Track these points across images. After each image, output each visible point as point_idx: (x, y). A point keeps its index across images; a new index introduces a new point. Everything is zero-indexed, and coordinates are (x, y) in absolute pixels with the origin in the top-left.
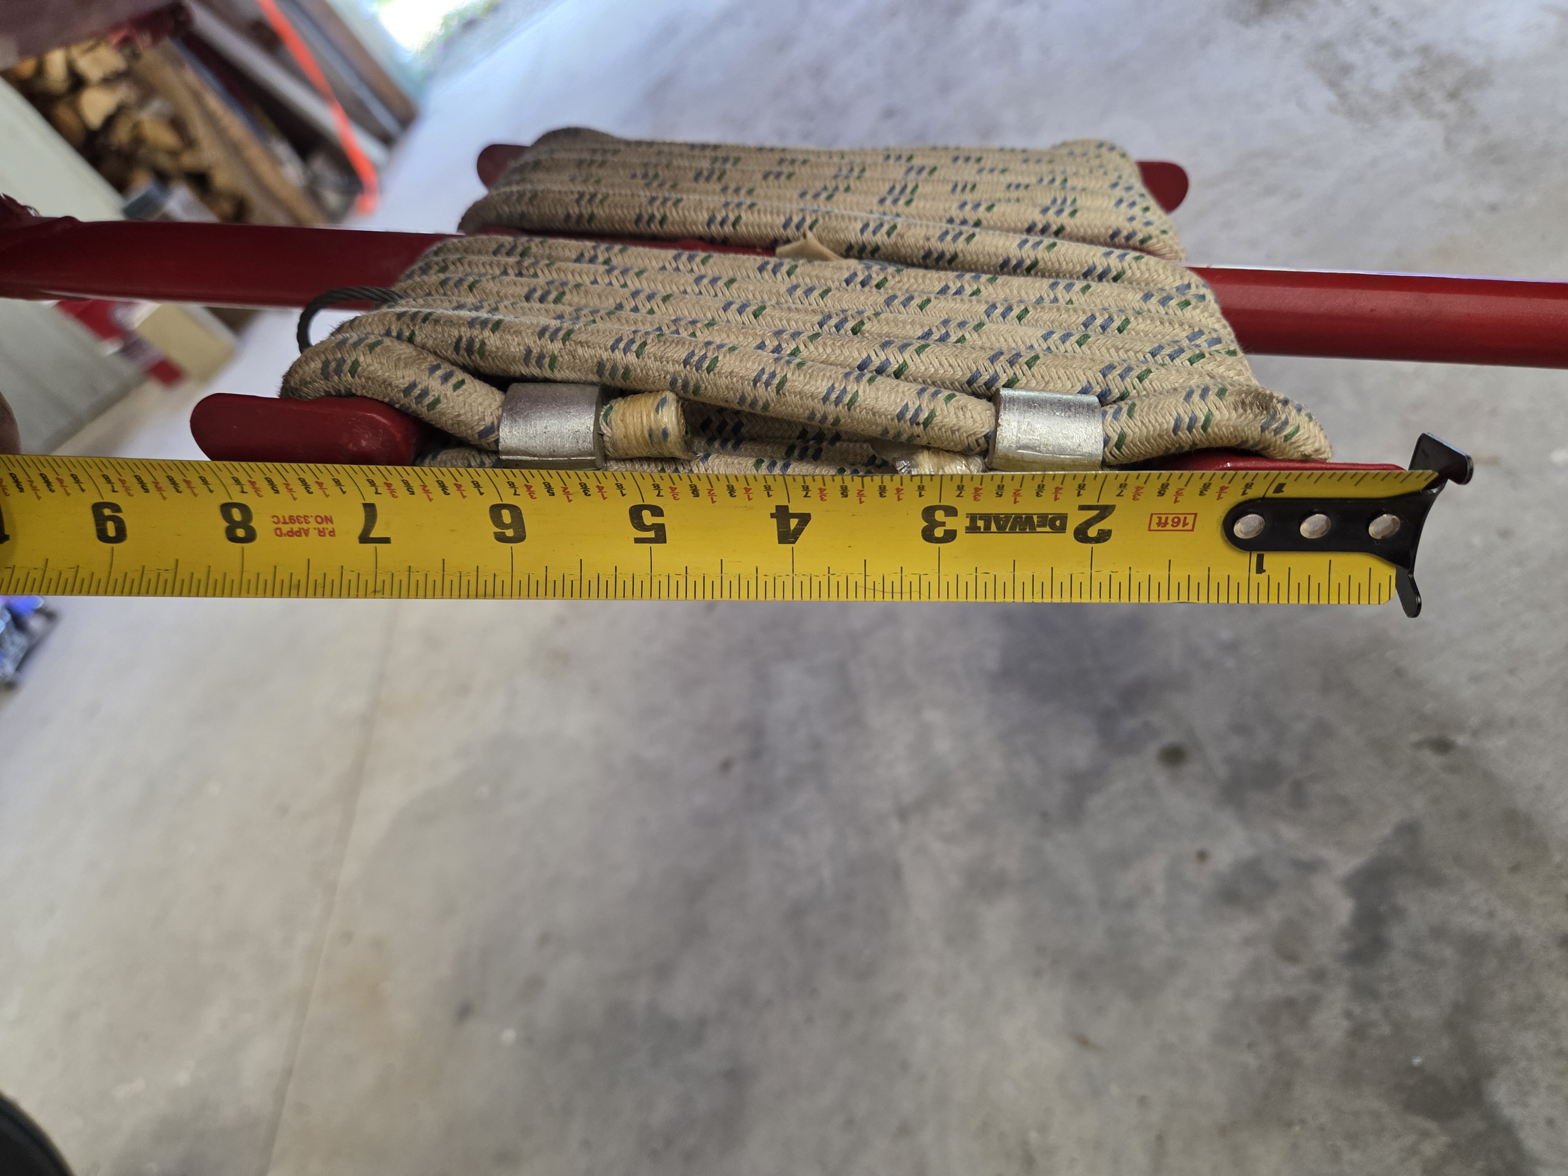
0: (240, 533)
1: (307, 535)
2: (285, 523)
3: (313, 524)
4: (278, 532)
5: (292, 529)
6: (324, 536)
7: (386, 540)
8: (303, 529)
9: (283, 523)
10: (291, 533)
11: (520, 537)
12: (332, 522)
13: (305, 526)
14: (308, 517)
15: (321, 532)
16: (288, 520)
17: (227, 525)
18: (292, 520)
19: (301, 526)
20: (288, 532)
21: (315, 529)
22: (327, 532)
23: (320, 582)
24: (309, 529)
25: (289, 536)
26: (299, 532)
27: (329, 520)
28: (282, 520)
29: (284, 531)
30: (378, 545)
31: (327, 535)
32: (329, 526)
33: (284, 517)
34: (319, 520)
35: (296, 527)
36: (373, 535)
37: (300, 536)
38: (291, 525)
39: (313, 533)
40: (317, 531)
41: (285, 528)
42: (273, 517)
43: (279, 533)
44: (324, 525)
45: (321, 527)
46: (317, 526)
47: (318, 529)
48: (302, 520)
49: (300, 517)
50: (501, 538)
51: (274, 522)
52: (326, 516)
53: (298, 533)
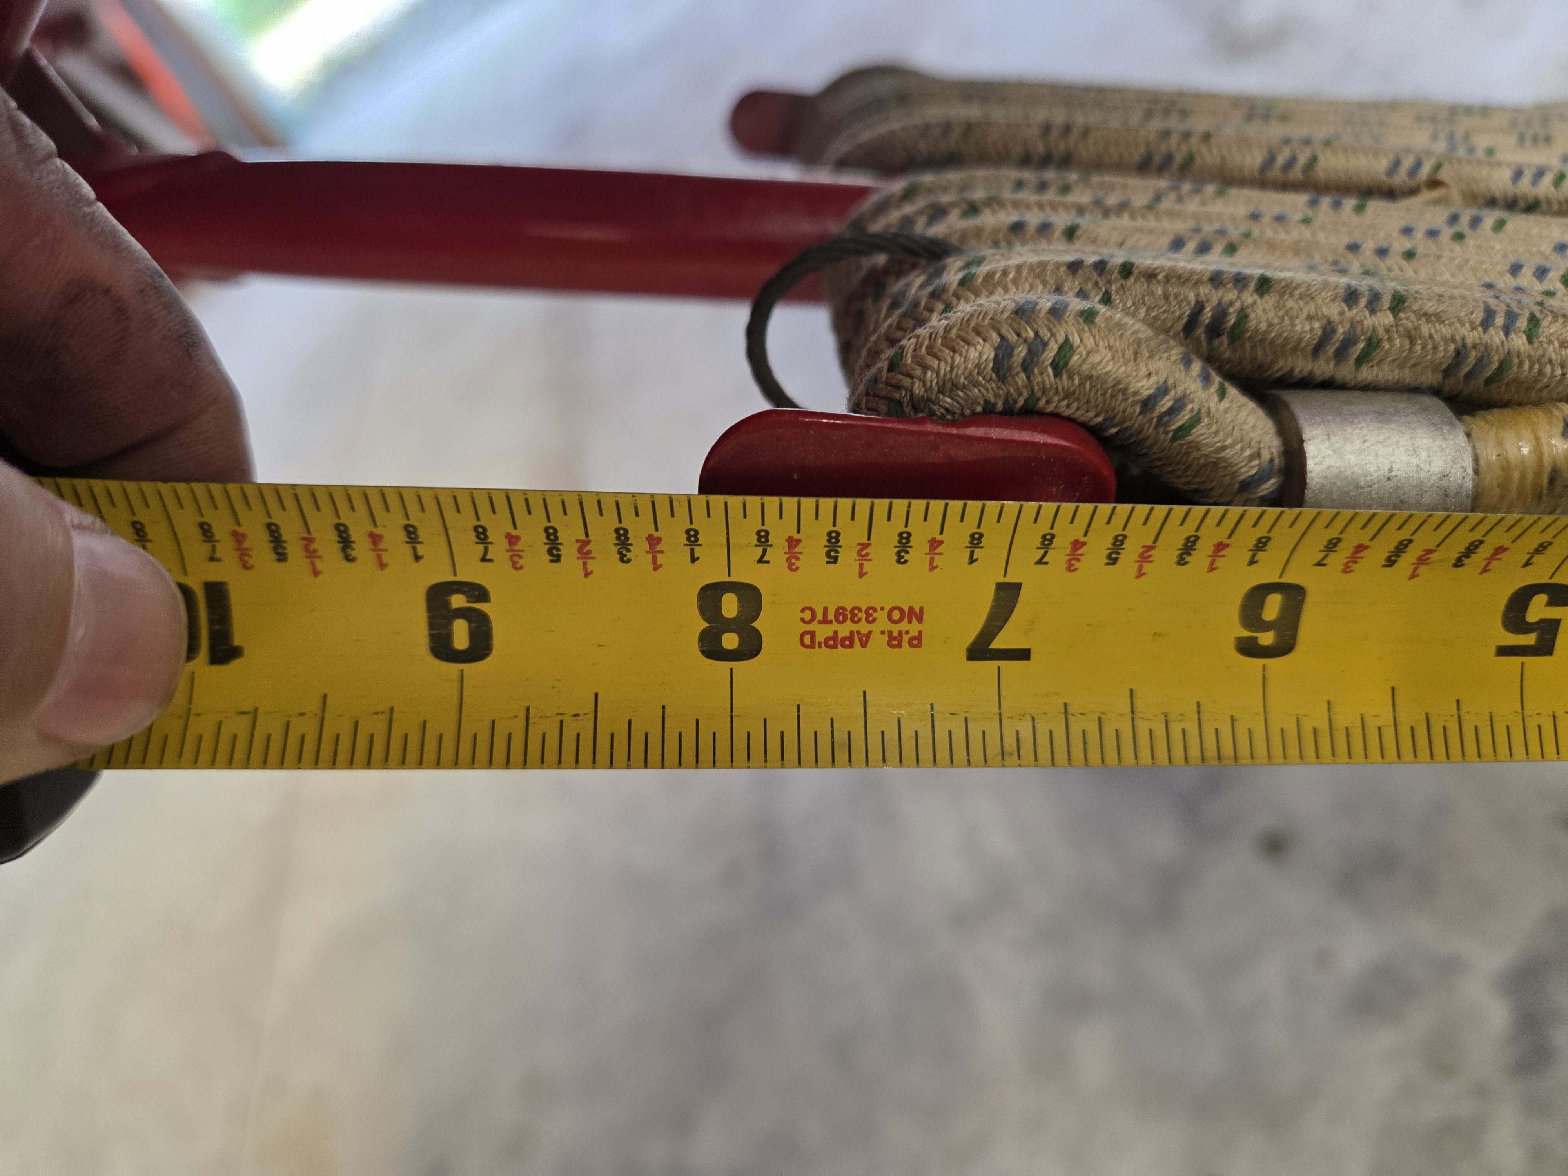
0: (730, 641)
1: (864, 645)
2: (825, 621)
3: (882, 622)
4: (807, 639)
5: (836, 632)
6: (900, 645)
7: (1023, 655)
8: (858, 633)
9: (820, 622)
10: (833, 642)
11: (1283, 648)
12: (920, 620)
13: (864, 627)
14: (875, 610)
15: (895, 638)
16: (831, 617)
17: (705, 625)
18: (841, 615)
19: (855, 627)
20: (827, 640)
21: (883, 633)
22: (906, 638)
23: (892, 735)
24: (870, 632)
25: (828, 646)
26: (851, 638)
27: (916, 615)
28: (820, 616)
29: (820, 638)
30: (1004, 664)
31: (905, 643)
32: (914, 628)
33: (825, 609)
34: (896, 615)
35: (844, 630)
36: (995, 645)
37: (851, 646)
38: (835, 626)
39: (879, 641)
40: (886, 638)
41: (823, 632)
42: (803, 611)
43: (808, 641)
44: (904, 626)
45: (895, 629)
46: (889, 626)
47: (890, 632)
48: (862, 615)
49: (860, 610)
50: (1248, 648)
51: (803, 620)
52: (911, 609)
53: (848, 642)
